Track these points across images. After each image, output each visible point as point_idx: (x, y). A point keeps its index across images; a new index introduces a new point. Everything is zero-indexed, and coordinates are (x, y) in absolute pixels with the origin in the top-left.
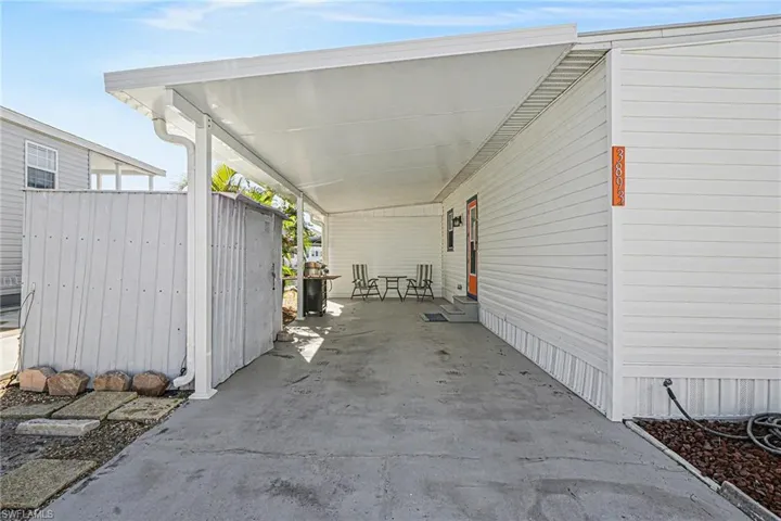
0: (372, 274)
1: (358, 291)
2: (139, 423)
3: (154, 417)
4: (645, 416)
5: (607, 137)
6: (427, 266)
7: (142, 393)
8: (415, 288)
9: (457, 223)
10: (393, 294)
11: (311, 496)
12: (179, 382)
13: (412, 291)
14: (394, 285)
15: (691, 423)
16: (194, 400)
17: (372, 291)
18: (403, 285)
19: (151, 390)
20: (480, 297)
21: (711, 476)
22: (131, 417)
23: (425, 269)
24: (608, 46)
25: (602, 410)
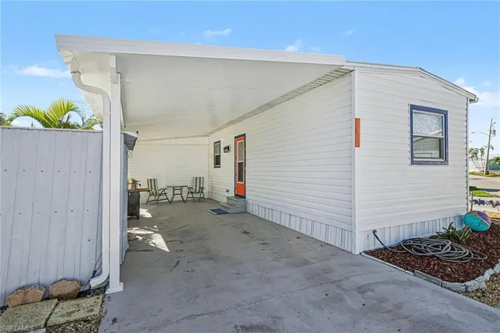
0: (161, 185)
1: (152, 198)
2: (85, 321)
3: (93, 313)
4: (367, 250)
5: (352, 112)
6: (200, 178)
7: (61, 298)
8: (192, 193)
9: (226, 150)
10: (178, 198)
11: (265, 328)
12: (95, 283)
13: (190, 195)
14: (179, 192)
15: (385, 248)
16: (113, 294)
17: (161, 197)
18: (185, 190)
19: (68, 294)
20: (247, 197)
21: (407, 269)
22: (71, 319)
23: (198, 180)
24: (351, 68)
25: (349, 250)
